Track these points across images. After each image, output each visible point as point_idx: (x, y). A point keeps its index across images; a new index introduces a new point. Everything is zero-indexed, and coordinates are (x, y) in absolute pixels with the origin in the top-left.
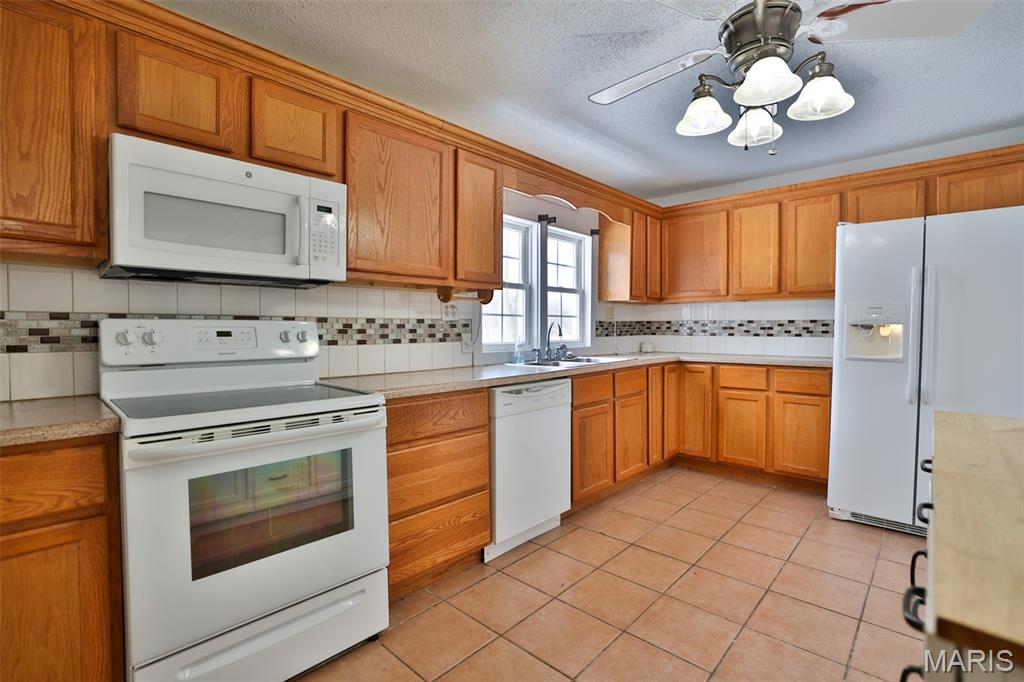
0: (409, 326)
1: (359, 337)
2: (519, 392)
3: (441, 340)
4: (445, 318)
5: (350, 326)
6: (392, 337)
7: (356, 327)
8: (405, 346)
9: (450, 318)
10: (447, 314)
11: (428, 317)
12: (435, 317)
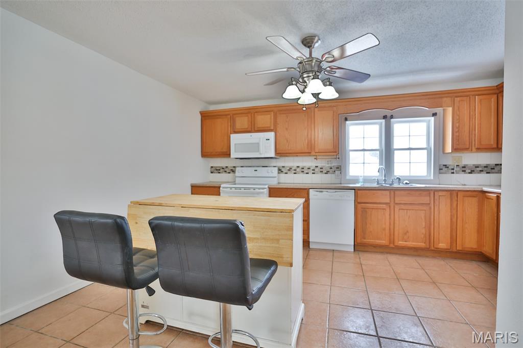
0: (312, 169)
1: (295, 172)
2: (322, 192)
3: (326, 173)
4: (327, 165)
5: (291, 168)
6: (306, 172)
7: (293, 169)
8: (310, 175)
9: (330, 165)
10: (328, 164)
11: (320, 165)
12: (323, 165)
